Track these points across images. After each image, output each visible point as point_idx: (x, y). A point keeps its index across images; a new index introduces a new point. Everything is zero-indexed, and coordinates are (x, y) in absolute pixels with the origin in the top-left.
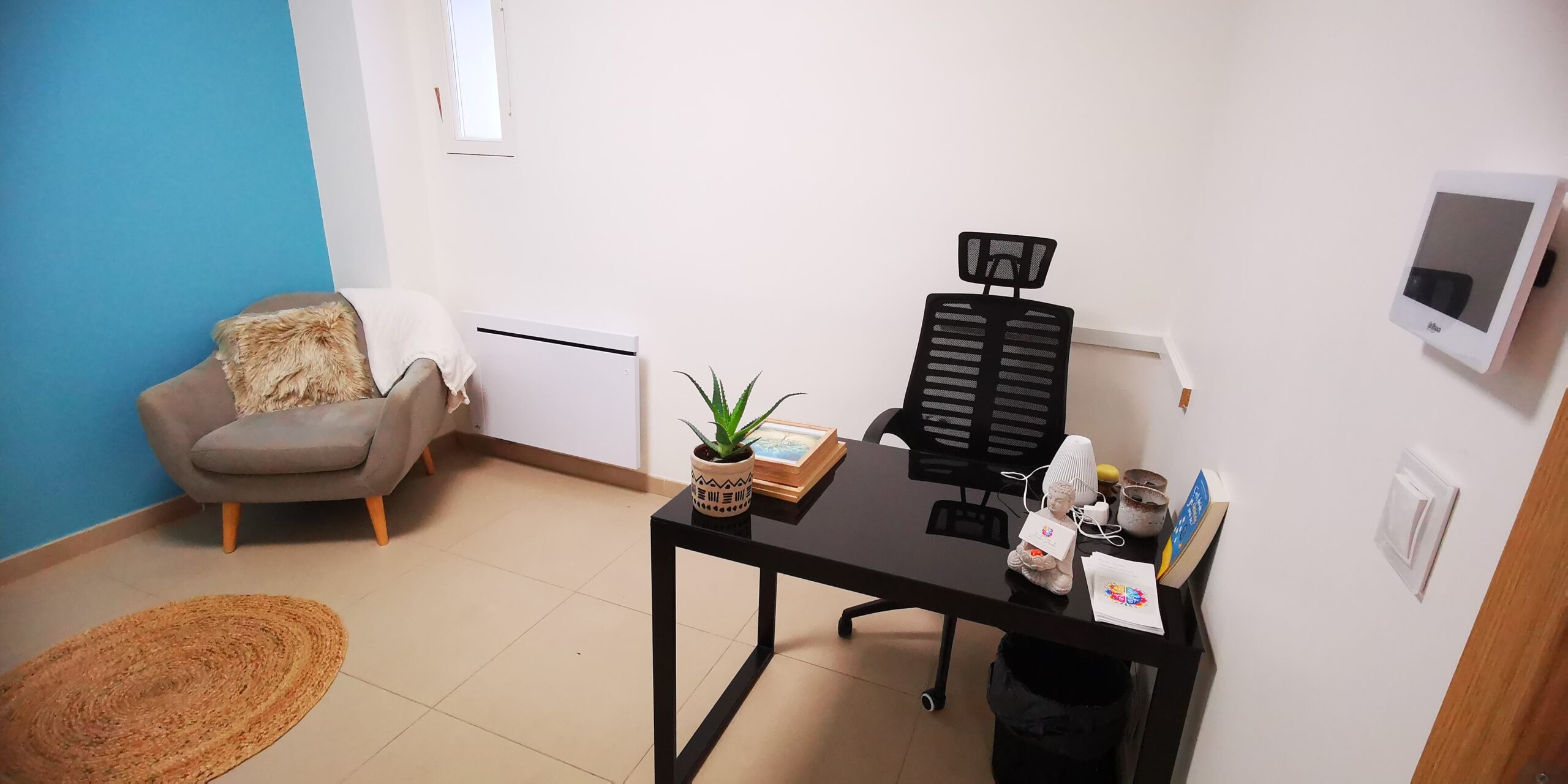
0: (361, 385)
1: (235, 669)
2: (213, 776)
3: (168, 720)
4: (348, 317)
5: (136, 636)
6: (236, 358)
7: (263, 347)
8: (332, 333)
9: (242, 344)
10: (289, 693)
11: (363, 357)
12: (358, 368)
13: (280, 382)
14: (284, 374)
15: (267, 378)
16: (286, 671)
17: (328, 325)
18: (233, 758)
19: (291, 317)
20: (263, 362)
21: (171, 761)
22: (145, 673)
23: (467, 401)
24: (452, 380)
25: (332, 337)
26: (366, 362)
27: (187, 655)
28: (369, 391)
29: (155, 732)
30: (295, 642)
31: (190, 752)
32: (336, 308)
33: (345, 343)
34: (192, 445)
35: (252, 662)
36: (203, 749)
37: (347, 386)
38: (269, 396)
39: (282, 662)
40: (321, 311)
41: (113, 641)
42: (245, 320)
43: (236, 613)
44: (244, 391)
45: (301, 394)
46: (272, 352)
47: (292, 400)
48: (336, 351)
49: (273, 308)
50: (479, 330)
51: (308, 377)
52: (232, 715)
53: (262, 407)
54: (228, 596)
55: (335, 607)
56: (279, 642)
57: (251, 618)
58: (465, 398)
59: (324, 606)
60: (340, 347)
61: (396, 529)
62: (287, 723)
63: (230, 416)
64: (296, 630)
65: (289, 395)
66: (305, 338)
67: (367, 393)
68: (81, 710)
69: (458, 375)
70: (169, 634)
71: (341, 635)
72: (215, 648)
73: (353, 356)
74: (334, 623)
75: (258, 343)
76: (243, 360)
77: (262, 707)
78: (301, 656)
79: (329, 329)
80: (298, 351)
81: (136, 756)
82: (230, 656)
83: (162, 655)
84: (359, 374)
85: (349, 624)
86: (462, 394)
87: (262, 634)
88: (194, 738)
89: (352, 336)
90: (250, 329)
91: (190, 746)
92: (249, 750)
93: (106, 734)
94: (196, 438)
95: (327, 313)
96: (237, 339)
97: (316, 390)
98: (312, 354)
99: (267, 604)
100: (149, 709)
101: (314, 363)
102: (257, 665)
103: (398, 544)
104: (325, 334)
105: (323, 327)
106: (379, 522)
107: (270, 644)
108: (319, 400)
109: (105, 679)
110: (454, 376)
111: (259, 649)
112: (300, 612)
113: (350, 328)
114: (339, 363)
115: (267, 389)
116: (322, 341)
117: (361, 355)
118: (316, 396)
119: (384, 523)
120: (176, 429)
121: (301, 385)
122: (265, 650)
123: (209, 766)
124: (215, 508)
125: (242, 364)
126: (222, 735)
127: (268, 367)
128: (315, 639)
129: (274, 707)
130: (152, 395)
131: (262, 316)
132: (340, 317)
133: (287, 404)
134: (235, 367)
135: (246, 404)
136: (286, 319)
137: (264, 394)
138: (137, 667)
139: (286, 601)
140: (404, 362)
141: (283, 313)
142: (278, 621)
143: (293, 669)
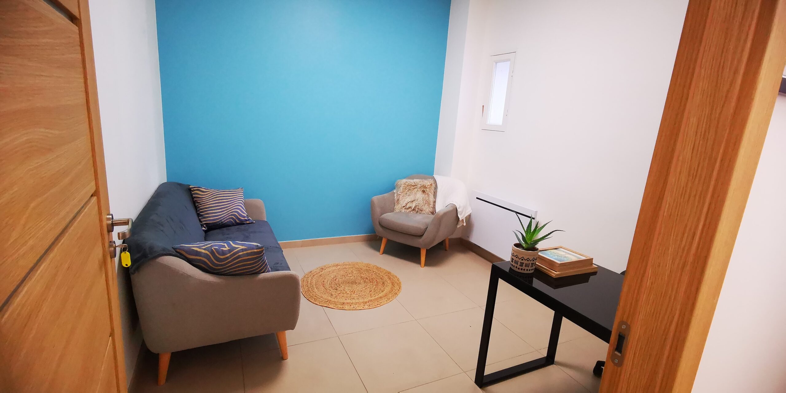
0: (431, 210)
1: (371, 285)
2: (356, 309)
3: (352, 291)
4: (434, 185)
5: (352, 268)
6: (399, 192)
7: (407, 190)
8: (427, 189)
9: (401, 188)
10: (381, 298)
11: (435, 200)
12: (432, 203)
13: (408, 203)
14: (410, 200)
15: (405, 200)
16: (382, 292)
17: (427, 186)
18: (362, 307)
19: (417, 182)
20: (405, 195)
21: (349, 301)
22: (351, 278)
23: (465, 224)
24: (461, 215)
25: (427, 191)
26: (435, 202)
27: (361, 277)
28: (433, 212)
29: (348, 292)
30: (387, 285)
31: (354, 301)
32: (431, 181)
33: (430, 193)
34: (380, 216)
35: (375, 285)
36: (356, 302)
37: (427, 209)
38: (404, 207)
39: (382, 289)
40: (426, 181)
41: (347, 267)
42: (404, 181)
43: (376, 271)
44: (398, 203)
45: (413, 209)
46: (409, 192)
47: (410, 210)
48: (427, 196)
49: (413, 178)
50: (477, 198)
51: (416, 203)
52: (366, 297)
53: (401, 210)
54: (376, 266)
55: (401, 280)
56: (383, 283)
57: (379, 274)
58: (464, 223)
59: (398, 278)
60: (428, 194)
61: (427, 264)
62: (377, 305)
63: (392, 210)
64: (389, 282)
65: (410, 208)
66: (419, 190)
67: (433, 213)
68: (335, 280)
69: (463, 213)
70: (359, 270)
71: (400, 288)
72: (368, 278)
73: (432, 199)
74: (399, 285)
75: (405, 189)
76: (400, 193)
77: (373, 298)
78: (387, 289)
79: (427, 188)
80: (415, 194)
81: (343, 296)
82: (371, 282)
83: (356, 275)
84: (432, 206)
85: (403, 286)
86: (463, 221)
87: (380, 280)
88: (356, 298)
89: (433, 192)
90: (405, 184)
91: (354, 300)
92: (366, 307)
93: (338, 288)
94: (382, 214)
95: (427, 183)
96: (401, 186)
97: (417, 208)
98: (419, 195)
99: (384, 272)
100: (349, 287)
101: (419, 198)
102: (376, 287)
103: (427, 269)
104: (425, 189)
105: (425, 187)
106: (423, 259)
107: (381, 283)
108: (417, 212)
109: (342, 275)
110: (462, 213)
111: (378, 283)
112: (392, 277)
113: (433, 189)
114: (426, 200)
115: (404, 205)
116: (424, 191)
117: (434, 199)
118: (417, 210)
119: (424, 259)
120: (378, 210)
121: (413, 205)
122: (379, 284)
123: (356, 306)
124: (381, 239)
125: (400, 194)
126: (361, 301)
127: (406, 197)
128: (393, 286)
129: (376, 299)
130: (375, 198)
131: (409, 180)
132: (431, 185)
133: (408, 210)
134: (398, 195)
135: (398, 208)
136: (415, 182)
137: (402, 206)
138: (350, 275)
139: (389, 273)
140: (446, 204)
141: (415, 180)
142: (386, 278)
143: (384, 292)
